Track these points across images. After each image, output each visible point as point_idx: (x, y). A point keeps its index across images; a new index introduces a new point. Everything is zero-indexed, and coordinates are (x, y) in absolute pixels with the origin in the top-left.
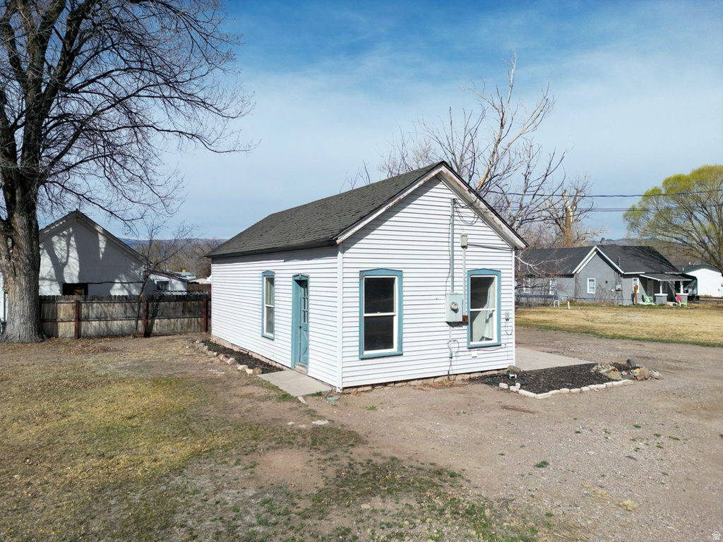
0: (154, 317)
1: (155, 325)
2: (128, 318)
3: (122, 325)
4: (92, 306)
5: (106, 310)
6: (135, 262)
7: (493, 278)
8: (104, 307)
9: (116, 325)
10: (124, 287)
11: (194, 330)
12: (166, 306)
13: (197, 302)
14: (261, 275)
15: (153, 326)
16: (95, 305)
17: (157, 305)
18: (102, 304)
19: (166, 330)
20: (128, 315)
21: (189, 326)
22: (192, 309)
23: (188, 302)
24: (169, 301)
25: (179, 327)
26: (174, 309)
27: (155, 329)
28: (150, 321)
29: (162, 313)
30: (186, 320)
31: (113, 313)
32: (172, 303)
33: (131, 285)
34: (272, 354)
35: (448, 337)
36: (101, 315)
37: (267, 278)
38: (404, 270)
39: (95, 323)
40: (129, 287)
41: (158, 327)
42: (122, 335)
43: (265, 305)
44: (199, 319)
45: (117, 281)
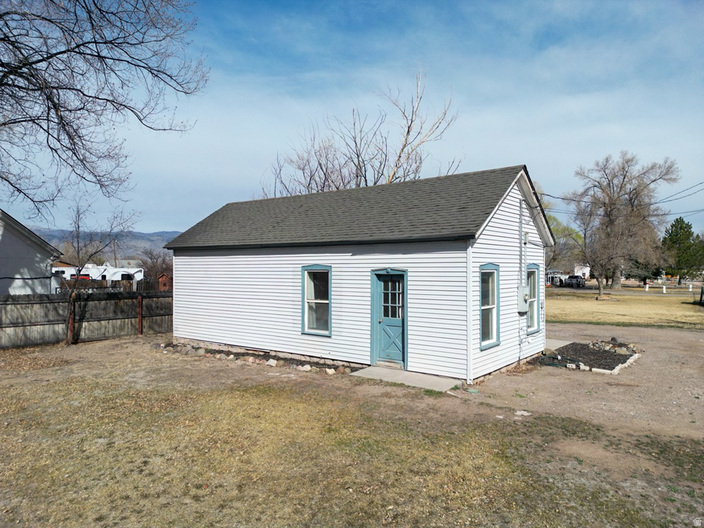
0: (81, 320)
1: (83, 330)
2: (50, 322)
3: (43, 332)
4: (5, 309)
5: (23, 314)
6: (40, 253)
7: (534, 272)
8: (20, 310)
9: (35, 332)
10: (27, 284)
11: (128, 332)
12: (96, 307)
13: (130, 300)
14: (300, 269)
15: (80, 331)
16: (9, 307)
17: (85, 305)
18: (18, 306)
19: (95, 335)
20: (51, 318)
21: (122, 328)
22: (125, 308)
23: (120, 300)
24: (99, 300)
25: (111, 330)
26: (105, 309)
27: (83, 335)
28: (76, 325)
29: (91, 314)
30: (119, 321)
31: (31, 317)
32: (103, 302)
33: (35, 280)
34: (328, 352)
35: (518, 326)
36: (17, 319)
37: (309, 273)
38: (501, 265)
39: (10, 331)
40: (33, 283)
41: (87, 331)
42: (43, 343)
43: (306, 300)
44: (133, 319)
45: (18, 276)
